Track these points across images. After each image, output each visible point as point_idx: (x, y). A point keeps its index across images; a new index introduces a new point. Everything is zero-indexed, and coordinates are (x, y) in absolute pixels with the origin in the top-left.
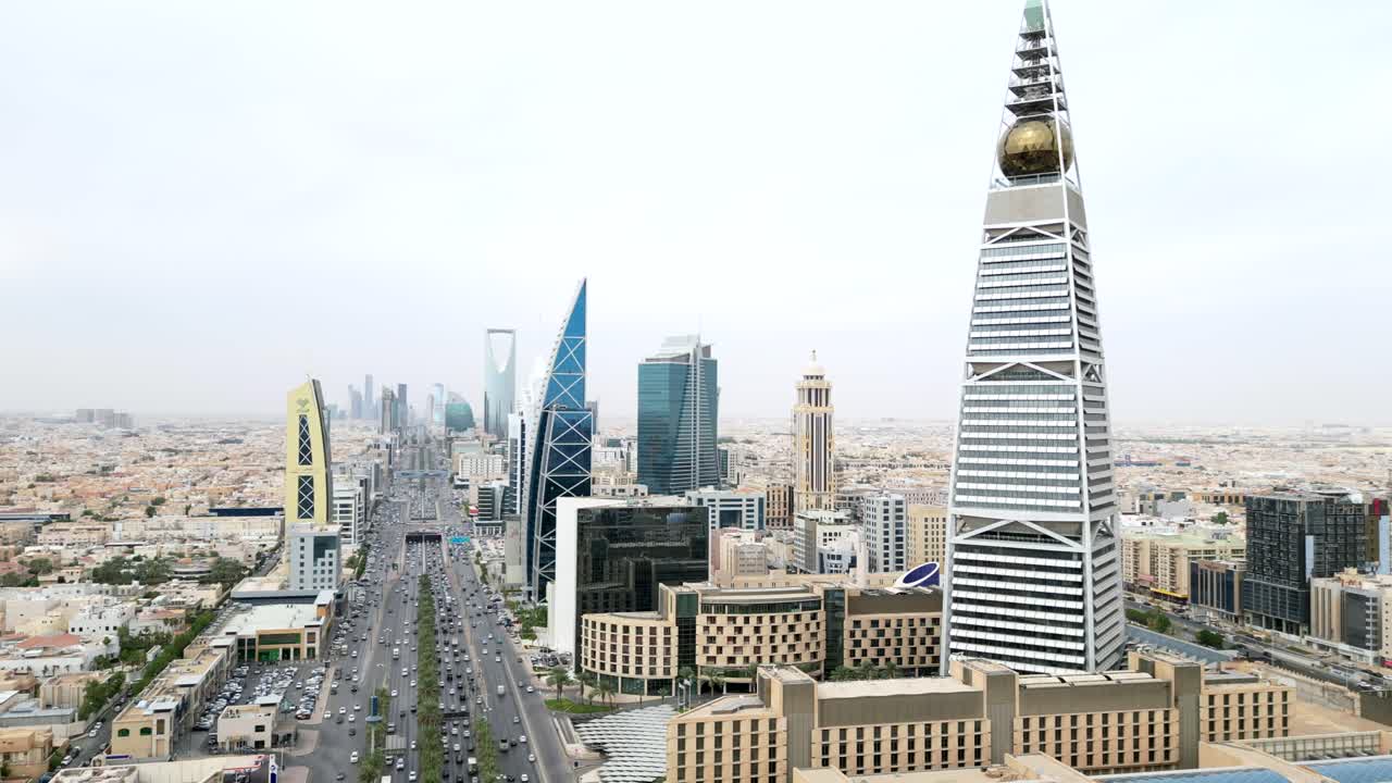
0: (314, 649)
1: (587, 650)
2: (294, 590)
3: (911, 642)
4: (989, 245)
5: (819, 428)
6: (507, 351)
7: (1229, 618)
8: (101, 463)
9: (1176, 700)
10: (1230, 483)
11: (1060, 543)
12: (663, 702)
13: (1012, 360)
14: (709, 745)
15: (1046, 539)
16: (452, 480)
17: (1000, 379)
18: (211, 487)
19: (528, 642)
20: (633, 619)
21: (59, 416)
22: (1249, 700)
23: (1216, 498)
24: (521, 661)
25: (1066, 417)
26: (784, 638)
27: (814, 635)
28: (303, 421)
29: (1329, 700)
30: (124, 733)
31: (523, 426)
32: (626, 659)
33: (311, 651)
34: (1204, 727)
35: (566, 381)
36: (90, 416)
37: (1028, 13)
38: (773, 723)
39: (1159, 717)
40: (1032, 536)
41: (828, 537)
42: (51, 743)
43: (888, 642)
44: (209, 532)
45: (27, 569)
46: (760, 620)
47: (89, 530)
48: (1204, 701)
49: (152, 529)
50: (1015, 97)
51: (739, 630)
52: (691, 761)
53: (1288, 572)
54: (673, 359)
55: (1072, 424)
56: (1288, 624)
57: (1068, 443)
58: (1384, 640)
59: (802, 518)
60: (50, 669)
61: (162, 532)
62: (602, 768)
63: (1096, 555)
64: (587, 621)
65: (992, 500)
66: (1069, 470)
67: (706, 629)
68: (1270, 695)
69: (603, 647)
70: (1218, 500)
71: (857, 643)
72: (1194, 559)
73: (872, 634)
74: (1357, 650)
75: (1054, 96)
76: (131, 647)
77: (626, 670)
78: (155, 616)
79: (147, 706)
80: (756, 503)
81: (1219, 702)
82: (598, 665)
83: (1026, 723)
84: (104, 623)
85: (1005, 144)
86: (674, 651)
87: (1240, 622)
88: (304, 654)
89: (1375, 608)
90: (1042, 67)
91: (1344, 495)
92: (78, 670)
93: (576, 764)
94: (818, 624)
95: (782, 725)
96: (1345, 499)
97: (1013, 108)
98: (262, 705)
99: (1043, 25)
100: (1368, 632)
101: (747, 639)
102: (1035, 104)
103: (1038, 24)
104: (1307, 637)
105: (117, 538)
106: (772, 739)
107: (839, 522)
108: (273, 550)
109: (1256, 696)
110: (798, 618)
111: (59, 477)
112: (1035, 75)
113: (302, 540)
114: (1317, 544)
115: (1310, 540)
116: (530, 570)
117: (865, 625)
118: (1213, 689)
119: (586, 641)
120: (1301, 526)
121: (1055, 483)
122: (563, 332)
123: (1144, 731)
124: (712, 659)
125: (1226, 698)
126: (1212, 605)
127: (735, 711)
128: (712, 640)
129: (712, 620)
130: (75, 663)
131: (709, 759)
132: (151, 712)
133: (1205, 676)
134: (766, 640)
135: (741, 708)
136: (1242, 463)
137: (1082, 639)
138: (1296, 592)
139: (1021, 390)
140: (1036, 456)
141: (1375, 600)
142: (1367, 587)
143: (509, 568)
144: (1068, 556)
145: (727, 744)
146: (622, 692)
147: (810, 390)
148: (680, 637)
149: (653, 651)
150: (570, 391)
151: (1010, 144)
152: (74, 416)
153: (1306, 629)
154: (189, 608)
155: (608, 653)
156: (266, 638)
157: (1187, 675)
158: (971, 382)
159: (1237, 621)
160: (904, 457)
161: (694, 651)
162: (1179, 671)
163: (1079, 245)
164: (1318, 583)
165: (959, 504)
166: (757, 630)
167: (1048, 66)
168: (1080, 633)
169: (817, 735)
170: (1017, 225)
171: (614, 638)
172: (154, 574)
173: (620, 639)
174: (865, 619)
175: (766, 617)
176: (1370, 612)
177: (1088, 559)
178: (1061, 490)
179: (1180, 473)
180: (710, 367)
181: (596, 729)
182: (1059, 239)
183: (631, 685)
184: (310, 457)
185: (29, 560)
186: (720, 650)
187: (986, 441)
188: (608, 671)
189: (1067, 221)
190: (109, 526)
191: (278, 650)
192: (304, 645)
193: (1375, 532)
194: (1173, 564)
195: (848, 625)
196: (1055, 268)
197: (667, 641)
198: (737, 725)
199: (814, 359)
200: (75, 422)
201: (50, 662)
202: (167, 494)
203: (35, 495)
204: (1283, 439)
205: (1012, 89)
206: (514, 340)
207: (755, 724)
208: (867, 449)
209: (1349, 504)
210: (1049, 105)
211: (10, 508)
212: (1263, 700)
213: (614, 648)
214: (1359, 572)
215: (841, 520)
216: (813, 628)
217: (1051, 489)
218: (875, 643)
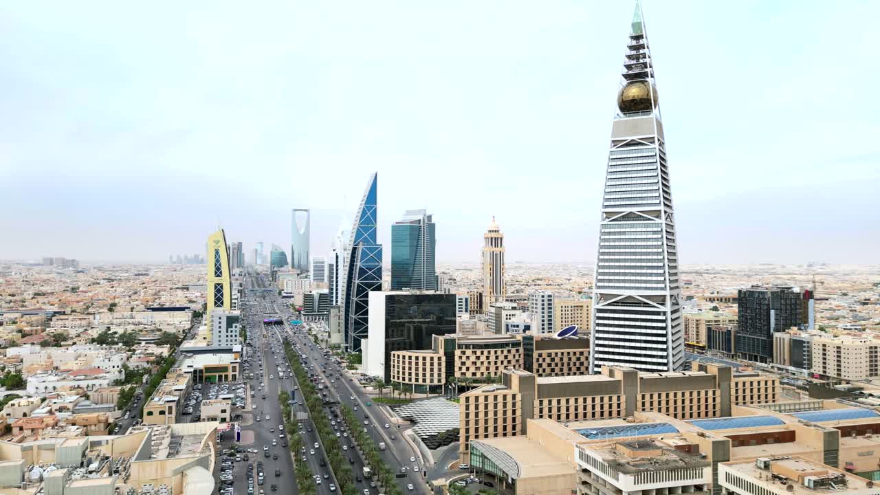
0: (235, 375)
1: (394, 372)
2: (215, 346)
3: (569, 364)
4: (614, 149)
5: (497, 259)
6: (304, 222)
7: (728, 356)
8: (71, 286)
9: (719, 385)
10: (716, 292)
11: (654, 307)
12: (439, 397)
13: (628, 210)
14: (481, 408)
15: (646, 305)
16: (280, 293)
17: (620, 221)
18: (141, 298)
19: (354, 371)
20: (420, 354)
21: (32, 262)
22: (755, 384)
23: (710, 299)
24: (351, 380)
25: (657, 239)
26: (502, 362)
27: (517, 361)
28: (217, 252)
29: (787, 395)
30: (150, 413)
31: (337, 257)
32: (417, 375)
33: (234, 377)
34: (733, 399)
35: (366, 230)
36: (51, 262)
37: (634, 25)
38: (514, 396)
39: (710, 393)
40: (639, 303)
41: (508, 317)
42: (107, 420)
43: (556, 365)
44: (150, 320)
45: (52, 339)
46: (489, 352)
47: (80, 319)
48: (733, 385)
49: (116, 318)
50: (626, 70)
51: (478, 358)
52: (472, 416)
53: (761, 329)
54: (411, 222)
55: (660, 243)
56: (761, 357)
57: (658, 254)
58: (814, 364)
59: (494, 307)
60: (90, 385)
61: (123, 320)
62: (414, 428)
63: (673, 312)
64: (394, 355)
65: (617, 285)
66: (658, 268)
67: (460, 357)
68: (766, 382)
69: (404, 368)
70: (711, 300)
71: (540, 365)
72: (709, 325)
73: (548, 360)
74: (799, 370)
75: (648, 70)
76: (131, 376)
77: (417, 380)
78: (139, 360)
79: (160, 400)
80: (464, 301)
81: (740, 386)
82: (401, 378)
83: (643, 397)
84: (111, 364)
85: (622, 95)
86: (443, 370)
87: (734, 358)
88: (230, 378)
89: (808, 347)
90: (642, 54)
91: (790, 288)
92: (106, 386)
93: (399, 427)
94: (520, 355)
95: (519, 397)
96: (790, 290)
97: (626, 76)
98: (224, 399)
99: (641, 31)
100: (805, 360)
101: (482, 363)
102: (637, 73)
103: (639, 32)
104: (771, 364)
105: (97, 323)
106: (514, 405)
107: (514, 308)
108: (190, 329)
109: (759, 382)
110: (509, 351)
111: (48, 293)
112: (638, 59)
113: (220, 318)
114: (776, 314)
115: (772, 312)
116: (346, 336)
117: (544, 356)
118: (737, 380)
119: (394, 366)
120: (768, 305)
121: (651, 275)
122: (364, 202)
123: (703, 401)
124: (464, 374)
125: (744, 383)
126: (719, 349)
127: (494, 391)
128: (463, 363)
129: (464, 353)
130: (105, 383)
131: (481, 415)
132: (163, 403)
133: (733, 374)
134: (492, 363)
135: (497, 389)
136: (719, 283)
137: (666, 357)
138: (765, 340)
139: (632, 226)
140: (640, 260)
141: (808, 343)
142: (804, 336)
143: (332, 335)
144: (658, 313)
145: (491, 407)
146: (415, 392)
147: (492, 238)
148: (446, 362)
149: (432, 370)
150: (368, 235)
151: (625, 94)
152: (41, 262)
153: (771, 360)
154: (157, 357)
155: (407, 371)
156: (208, 369)
157: (724, 372)
158: (605, 222)
159: (733, 358)
160: (533, 281)
161: (454, 370)
162: (720, 369)
163: (661, 149)
164: (777, 335)
165: (599, 287)
166: (488, 358)
167: (645, 53)
168: (665, 354)
169: (537, 403)
170: (629, 138)
171: (410, 363)
172: (129, 341)
173: (413, 364)
174: (545, 352)
175: (492, 351)
176: (805, 349)
177: (669, 315)
178: (654, 278)
179: (687, 288)
180: (432, 227)
181: (405, 410)
182: (652, 146)
183: (419, 389)
184: (221, 273)
185: (52, 334)
186: (468, 369)
187: (614, 254)
188: (407, 381)
189: (656, 136)
190: (91, 317)
191: (216, 376)
192: (230, 373)
193: (806, 308)
194: (697, 328)
195: (535, 355)
196: (650, 161)
197: (440, 364)
198: (496, 397)
199: (494, 221)
200: (42, 265)
201: (90, 383)
202: (117, 301)
203: (38, 302)
204: (740, 271)
205: (625, 66)
206: (309, 216)
207: (505, 397)
208: (511, 276)
209: (793, 293)
210: (646, 75)
211: (24, 309)
212: (762, 384)
213: (410, 368)
214: (798, 329)
215: (515, 308)
216: (517, 357)
217: (649, 278)
218: (549, 365)
